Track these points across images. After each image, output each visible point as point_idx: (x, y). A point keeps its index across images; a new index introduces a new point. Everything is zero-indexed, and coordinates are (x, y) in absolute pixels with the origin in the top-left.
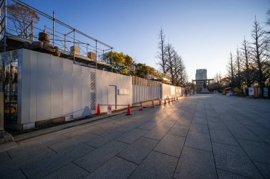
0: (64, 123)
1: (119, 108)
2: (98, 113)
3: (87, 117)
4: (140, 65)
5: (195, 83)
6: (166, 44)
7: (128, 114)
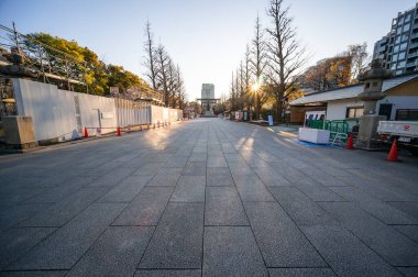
0: (57, 143)
1: (104, 131)
2: (86, 136)
3: (76, 139)
4: (113, 69)
5: (200, 102)
6: (155, 46)
7: (119, 135)
